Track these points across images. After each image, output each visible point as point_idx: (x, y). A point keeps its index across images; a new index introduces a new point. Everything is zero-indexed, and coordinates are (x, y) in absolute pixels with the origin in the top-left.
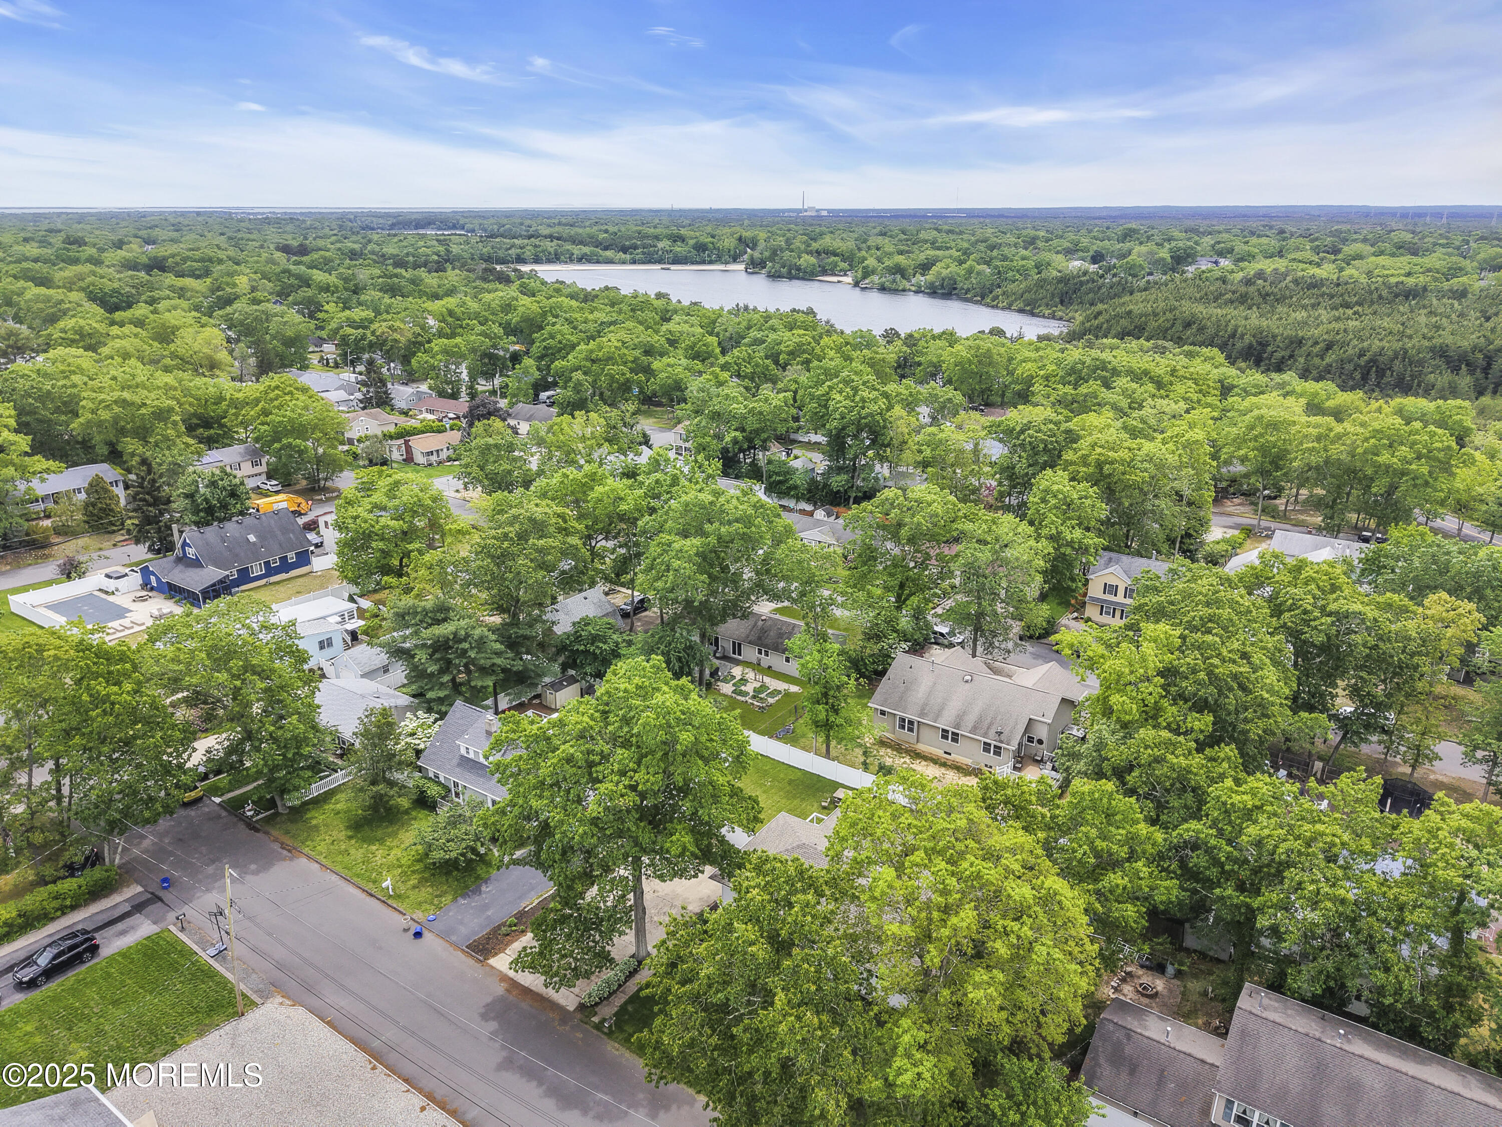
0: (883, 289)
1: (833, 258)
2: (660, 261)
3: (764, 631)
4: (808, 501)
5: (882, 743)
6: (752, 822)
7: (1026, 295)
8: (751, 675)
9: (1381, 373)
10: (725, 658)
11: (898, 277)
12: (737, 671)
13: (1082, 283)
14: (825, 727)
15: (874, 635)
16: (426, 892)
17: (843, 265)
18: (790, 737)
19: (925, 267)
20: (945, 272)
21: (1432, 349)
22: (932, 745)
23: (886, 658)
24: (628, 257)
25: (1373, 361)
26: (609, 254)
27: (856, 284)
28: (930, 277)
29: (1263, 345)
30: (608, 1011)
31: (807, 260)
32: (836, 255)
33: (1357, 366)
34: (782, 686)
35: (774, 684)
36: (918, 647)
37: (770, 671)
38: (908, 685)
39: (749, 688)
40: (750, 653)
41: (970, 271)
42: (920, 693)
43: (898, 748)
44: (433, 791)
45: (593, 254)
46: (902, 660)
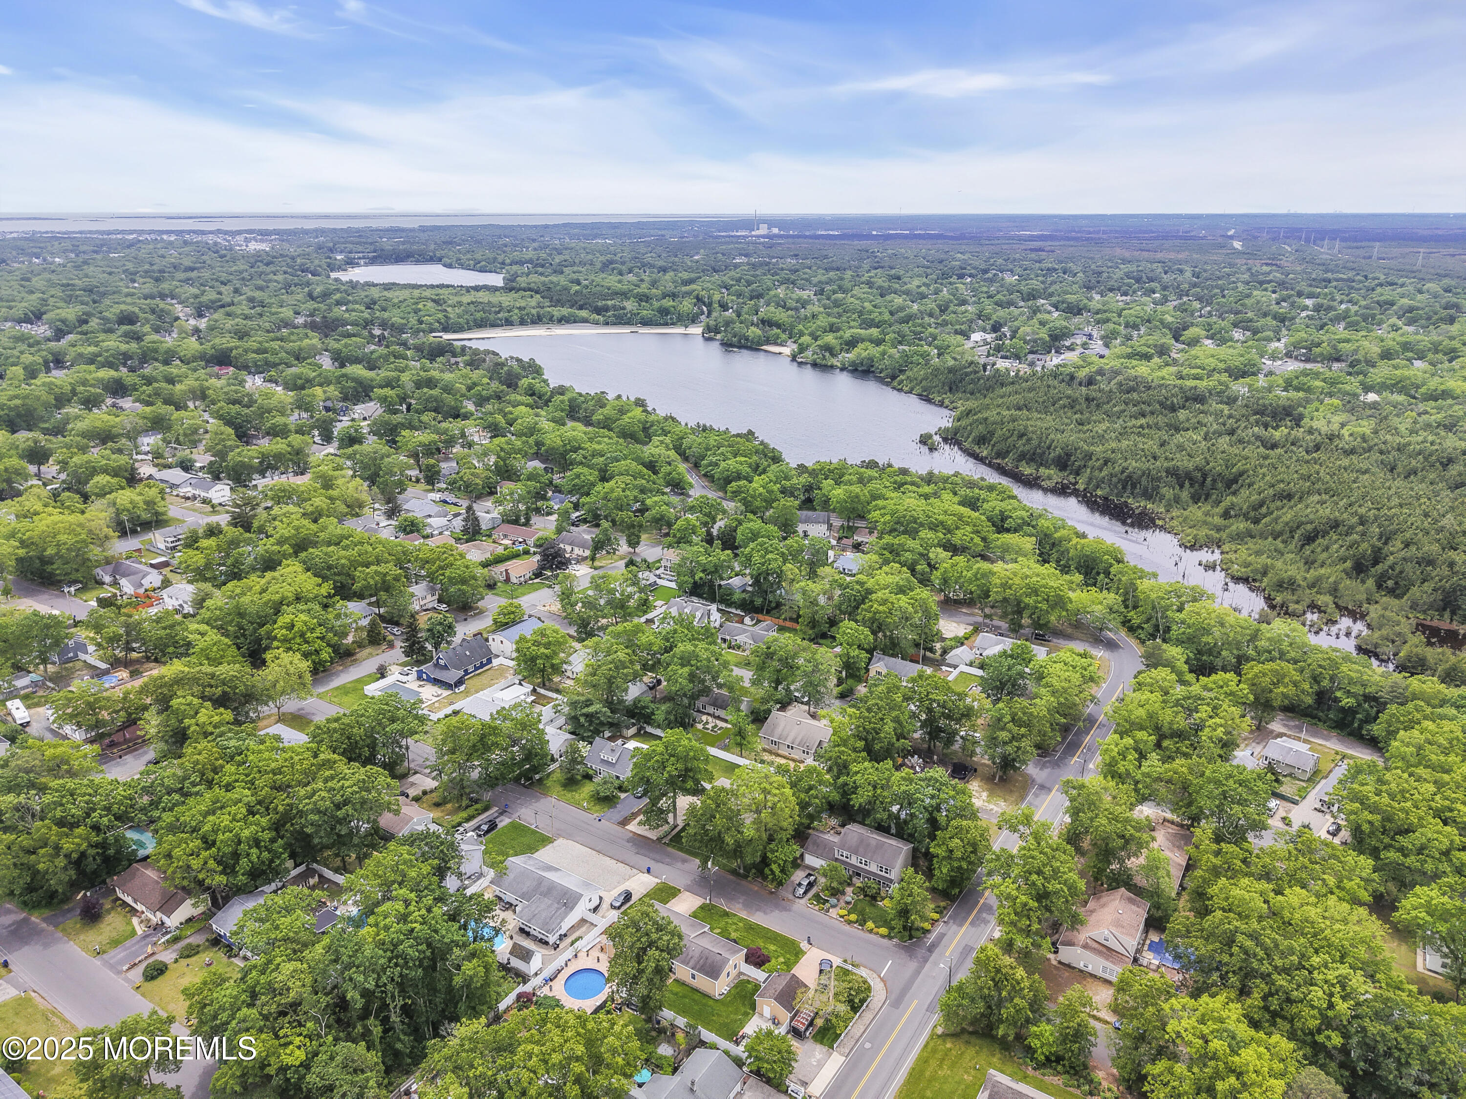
0: (815, 365)
1: (776, 331)
2: (628, 323)
3: (716, 699)
4: (743, 610)
5: (764, 750)
6: (711, 779)
7: (924, 383)
8: (710, 719)
9: (1134, 486)
10: (699, 711)
11: (827, 354)
12: (704, 718)
13: (967, 374)
14: (740, 745)
15: (764, 701)
16: (597, 807)
17: (784, 336)
18: (725, 748)
19: (851, 344)
20: (865, 354)
21: (1167, 471)
22: (784, 751)
23: (769, 711)
24: (601, 318)
25: (1130, 477)
26: (584, 313)
27: (794, 358)
28: (851, 356)
29: (1068, 455)
30: (666, 840)
31: (754, 332)
32: (778, 326)
33: (1120, 480)
34: (724, 725)
35: (721, 724)
36: (784, 706)
37: (719, 718)
38: (775, 726)
39: (709, 726)
40: (710, 709)
41: (884, 353)
42: (779, 730)
43: (770, 752)
44: (591, 772)
45: (571, 315)
46: (775, 713)
